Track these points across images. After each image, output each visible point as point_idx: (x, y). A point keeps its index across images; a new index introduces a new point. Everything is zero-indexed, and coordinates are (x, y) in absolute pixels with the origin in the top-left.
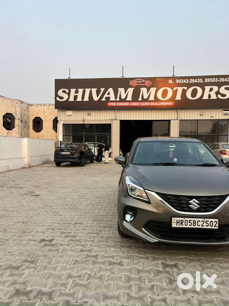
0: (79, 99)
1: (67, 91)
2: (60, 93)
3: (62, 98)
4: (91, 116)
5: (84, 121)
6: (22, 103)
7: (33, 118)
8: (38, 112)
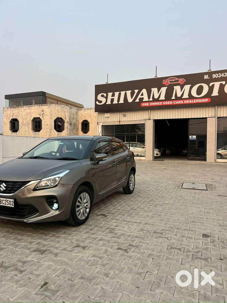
0: (115, 102)
1: (105, 95)
2: (99, 97)
3: (100, 102)
4: (127, 117)
5: (120, 122)
6: (70, 108)
7: (82, 121)
8: (85, 115)
